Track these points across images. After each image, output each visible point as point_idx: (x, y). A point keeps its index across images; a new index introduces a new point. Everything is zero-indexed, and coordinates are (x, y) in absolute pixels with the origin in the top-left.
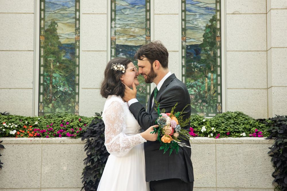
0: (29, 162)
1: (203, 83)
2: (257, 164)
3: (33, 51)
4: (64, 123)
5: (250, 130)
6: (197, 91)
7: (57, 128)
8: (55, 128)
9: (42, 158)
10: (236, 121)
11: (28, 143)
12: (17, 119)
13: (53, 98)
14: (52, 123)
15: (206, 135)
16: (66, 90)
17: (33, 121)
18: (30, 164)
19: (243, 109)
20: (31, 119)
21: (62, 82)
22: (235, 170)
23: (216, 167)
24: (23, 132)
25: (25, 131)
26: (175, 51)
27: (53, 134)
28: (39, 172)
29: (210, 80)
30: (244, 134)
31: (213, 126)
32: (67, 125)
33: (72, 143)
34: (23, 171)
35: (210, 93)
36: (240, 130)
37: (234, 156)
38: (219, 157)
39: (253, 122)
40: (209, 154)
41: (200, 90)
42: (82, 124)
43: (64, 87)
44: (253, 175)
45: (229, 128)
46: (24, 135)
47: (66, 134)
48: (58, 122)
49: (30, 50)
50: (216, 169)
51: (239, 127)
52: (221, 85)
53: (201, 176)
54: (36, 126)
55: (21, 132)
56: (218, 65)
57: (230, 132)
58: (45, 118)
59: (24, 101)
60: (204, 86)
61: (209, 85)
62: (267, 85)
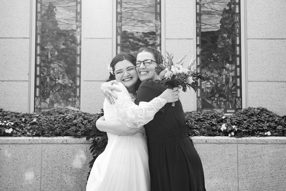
0: (27, 165)
1: (220, 75)
2: (284, 167)
3: (29, 38)
4: (66, 120)
5: (275, 128)
6: (214, 83)
7: (59, 126)
8: (56, 126)
9: (42, 160)
10: (259, 118)
11: (27, 143)
12: (12, 116)
13: (51, 92)
14: (53, 120)
15: (226, 134)
16: (65, 83)
17: (31, 118)
18: (29, 167)
19: (266, 105)
20: (29, 116)
21: (60, 74)
22: (259, 173)
23: (238, 170)
24: (21, 130)
25: (23, 129)
26: (189, 39)
27: (53, 132)
28: (39, 176)
29: (228, 72)
30: (269, 133)
31: (234, 124)
32: (70, 122)
33: (75, 143)
34: (20, 175)
35: (228, 86)
36: (264, 128)
37: (258, 158)
38: (241, 159)
39: (278, 120)
40: (230, 155)
41: (217, 82)
42: (86, 121)
43: (64, 79)
44: (279, 179)
45: (252, 126)
46: (21, 133)
47: (68, 133)
48: (59, 120)
49: (25, 37)
50: (238, 172)
51: (263, 125)
52: (240, 77)
53: (222, 181)
54: (34, 123)
55: (18, 131)
56: (237, 55)
57: (253, 131)
58: (44, 115)
59: (19, 95)
60: (221, 78)
61: (227, 77)
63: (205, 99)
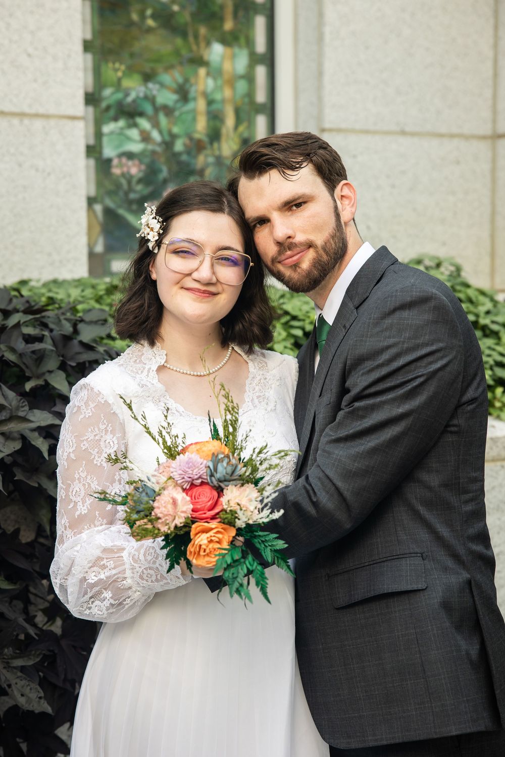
1: (184, 94)
6: (156, 135)
29: (219, 82)
35: (219, 149)
41: (170, 132)
52: (271, 110)
60: (188, 112)
61: (214, 107)
62: (494, 121)
63: (120, 206)
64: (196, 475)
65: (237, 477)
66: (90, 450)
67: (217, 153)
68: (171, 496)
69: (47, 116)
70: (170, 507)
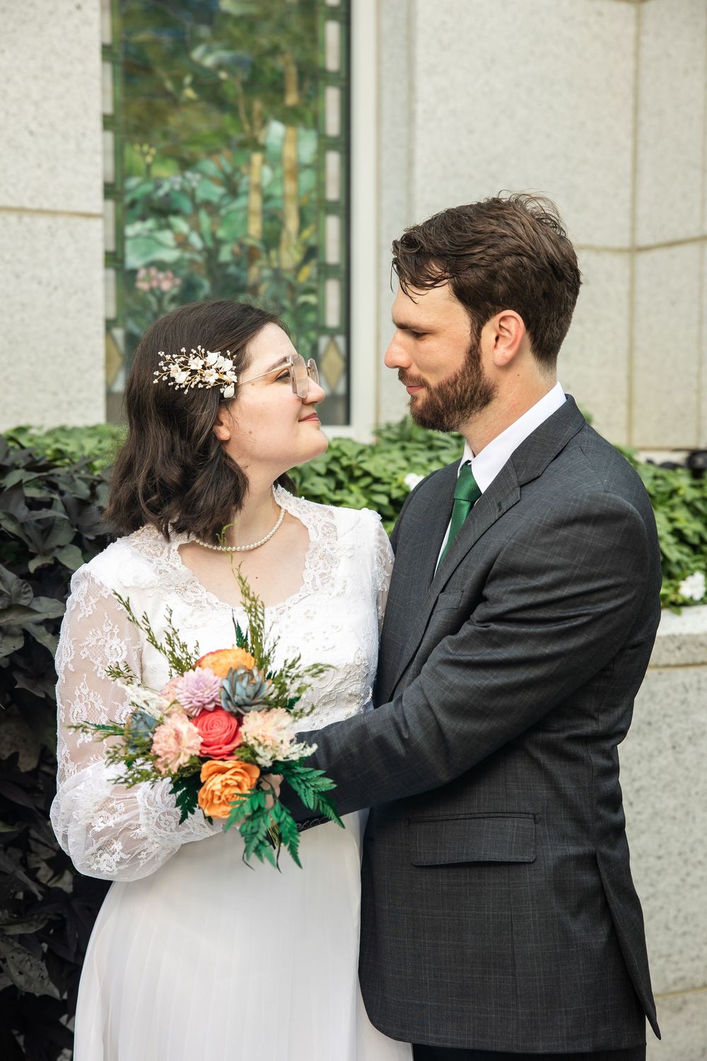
1: (233, 190)
6: (195, 240)
29: (279, 172)
35: (279, 259)
37: (661, 761)
41: (213, 236)
52: (345, 209)
56: (325, 70)
60: (237, 211)
61: (272, 204)
62: (633, 230)
64: (208, 698)
65: (261, 700)
66: (91, 660)
67: (275, 264)
68: (174, 727)
69: (54, 213)
70: (172, 741)
